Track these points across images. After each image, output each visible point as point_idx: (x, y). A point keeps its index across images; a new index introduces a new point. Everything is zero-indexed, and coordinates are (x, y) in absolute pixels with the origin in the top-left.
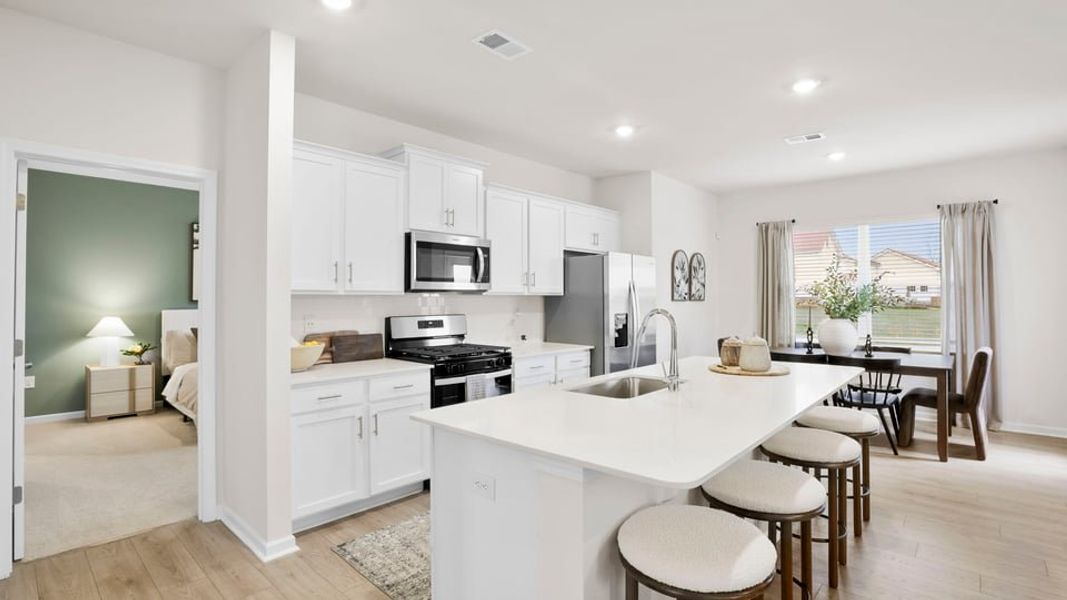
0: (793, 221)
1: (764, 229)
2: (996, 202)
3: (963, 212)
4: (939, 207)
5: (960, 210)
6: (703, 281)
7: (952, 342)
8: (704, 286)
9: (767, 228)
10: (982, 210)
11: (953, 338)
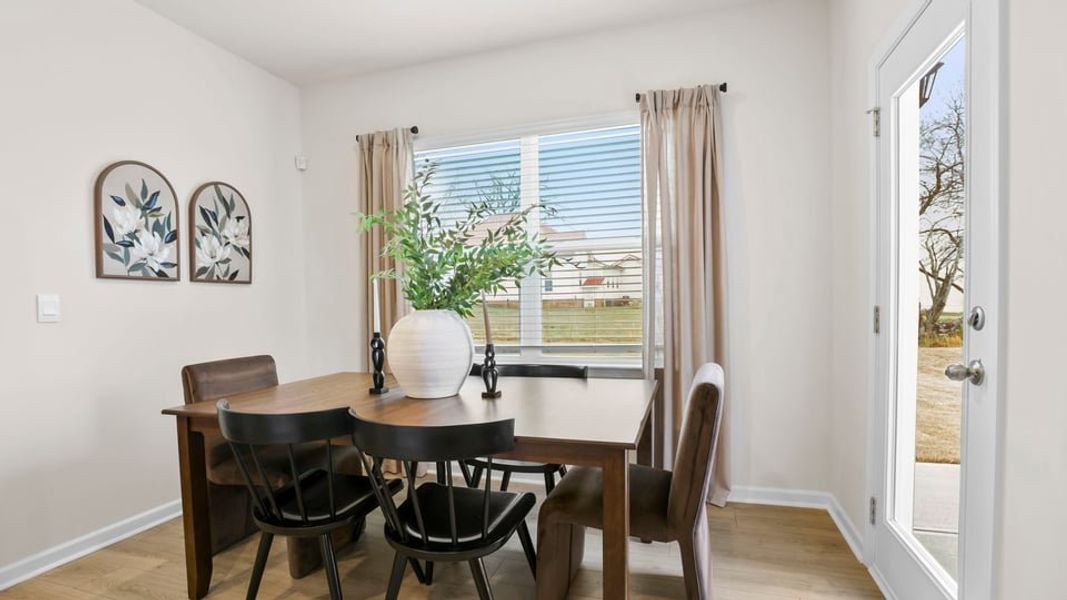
0: (414, 130)
1: (367, 145)
2: (723, 88)
3: (675, 106)
4: (638, 97)
5: (670, 104)
6: (244, 243)
7: (658, 349)
8: (248, 254)
9: (371, 144)
10: (703, 102)
11: (659, 342)
